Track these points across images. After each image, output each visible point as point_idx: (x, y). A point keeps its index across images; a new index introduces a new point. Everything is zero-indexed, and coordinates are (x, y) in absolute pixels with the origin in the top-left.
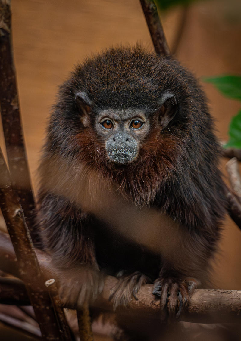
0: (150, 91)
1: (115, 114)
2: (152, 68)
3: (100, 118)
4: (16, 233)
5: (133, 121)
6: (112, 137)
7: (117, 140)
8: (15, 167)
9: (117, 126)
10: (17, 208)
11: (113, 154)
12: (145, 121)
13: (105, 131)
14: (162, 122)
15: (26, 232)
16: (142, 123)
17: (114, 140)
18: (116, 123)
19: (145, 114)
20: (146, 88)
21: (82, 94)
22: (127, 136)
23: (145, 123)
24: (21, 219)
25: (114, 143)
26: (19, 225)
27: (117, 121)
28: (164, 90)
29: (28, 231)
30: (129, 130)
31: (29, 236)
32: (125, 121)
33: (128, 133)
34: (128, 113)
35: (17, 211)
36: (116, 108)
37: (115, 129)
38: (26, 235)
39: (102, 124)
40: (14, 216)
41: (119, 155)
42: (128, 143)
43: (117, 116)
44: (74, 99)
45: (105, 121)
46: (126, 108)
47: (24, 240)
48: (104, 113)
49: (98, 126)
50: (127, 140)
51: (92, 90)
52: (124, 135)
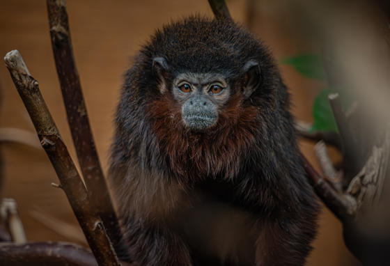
0: (232, 56)
1: (194, 78)
2: (235, 34)
3: (177, 82)
4: (98, 247)
5: (212, 87)
6: (189, 100)
7: (195, 103)
8: (89, 177)
9: (195, 90)
10: (95, 221)
11: (189, 118)
12: (226, 86)
13: (182, 94)
14: (244, 93)
15: (109, 244)
16: (222, 88)
17: (191, 103)
18: (194, 87)
19: (226, 79)
20: (229, 53)
21: (160, 60)
22: (205, 100)
23: (225, 88)
24: (102, 232)
25: (191, 106)
26: (101, 238)
27: (195, 85)
28: (248, 57)
29: (111, 243)
30: (207, 94)
31: (113, 249)
32: (204, 85)
33: (206, 97)
34: (207, 77)
35: (96, 224)
36: (195, 71)
37: (193, 93)
38: (109, 247)
39: (180, 88)
40: (94, 229)
41: (195, 119)
42: (205, 107)
43: (195, 80)
44: (151, 64)
45: (183, 85)
46: (206, 72)
47: (108, 253)
48: (182, 76)
49: (175, 90)
50: (205, 104)
51: (169, 54)
52: (202, 98)
